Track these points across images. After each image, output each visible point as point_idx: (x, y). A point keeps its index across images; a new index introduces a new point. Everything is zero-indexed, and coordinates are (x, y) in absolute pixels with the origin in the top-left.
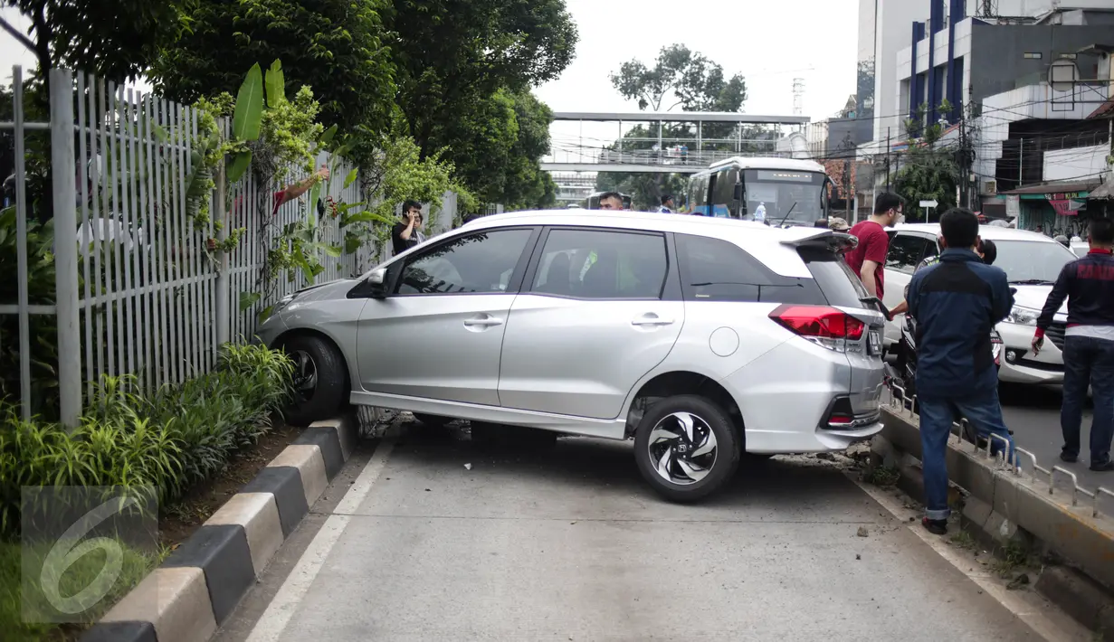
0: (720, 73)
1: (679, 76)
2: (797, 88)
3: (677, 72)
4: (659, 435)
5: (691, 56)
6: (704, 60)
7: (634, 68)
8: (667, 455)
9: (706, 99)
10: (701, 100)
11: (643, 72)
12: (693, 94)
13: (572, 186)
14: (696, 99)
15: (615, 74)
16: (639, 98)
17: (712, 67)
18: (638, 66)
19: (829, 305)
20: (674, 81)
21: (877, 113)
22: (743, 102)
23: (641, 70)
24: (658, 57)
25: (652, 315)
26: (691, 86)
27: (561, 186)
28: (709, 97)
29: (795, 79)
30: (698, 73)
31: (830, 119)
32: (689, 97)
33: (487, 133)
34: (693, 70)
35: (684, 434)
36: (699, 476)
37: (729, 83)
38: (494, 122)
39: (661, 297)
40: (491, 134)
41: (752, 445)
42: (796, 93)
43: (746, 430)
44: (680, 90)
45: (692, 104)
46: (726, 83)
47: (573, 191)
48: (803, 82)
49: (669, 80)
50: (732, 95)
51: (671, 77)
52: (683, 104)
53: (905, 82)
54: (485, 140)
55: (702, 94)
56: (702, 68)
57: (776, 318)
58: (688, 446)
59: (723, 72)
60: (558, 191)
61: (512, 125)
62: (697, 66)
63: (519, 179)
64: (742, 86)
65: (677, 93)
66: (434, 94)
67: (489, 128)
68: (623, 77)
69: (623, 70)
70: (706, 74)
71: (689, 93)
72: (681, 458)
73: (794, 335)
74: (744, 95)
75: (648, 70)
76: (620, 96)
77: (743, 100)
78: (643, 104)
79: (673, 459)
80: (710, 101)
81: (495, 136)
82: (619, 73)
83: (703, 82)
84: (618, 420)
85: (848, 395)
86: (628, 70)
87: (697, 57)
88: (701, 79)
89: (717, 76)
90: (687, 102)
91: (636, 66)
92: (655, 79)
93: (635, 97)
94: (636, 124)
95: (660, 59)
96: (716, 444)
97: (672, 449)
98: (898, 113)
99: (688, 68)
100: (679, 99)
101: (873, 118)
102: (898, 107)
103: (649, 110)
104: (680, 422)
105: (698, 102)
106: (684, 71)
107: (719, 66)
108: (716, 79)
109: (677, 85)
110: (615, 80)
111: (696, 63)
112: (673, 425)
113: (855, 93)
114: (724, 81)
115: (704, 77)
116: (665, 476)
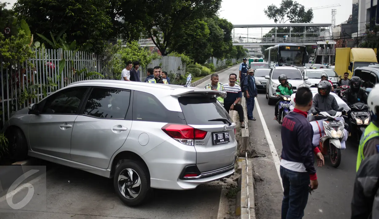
0: (303, 8)
1: (289, 10)
2: (334, 13)
3: (288, 9)
4: (121, 177)
5: (293, 3)
6: (298, 4)
7: (273, 8)
8: (124, 186)
9: (298, 18)
10: (297, 18)
11: (276, 9)
12: (294, 16)
13: (253, 50)
14: (295, 18)
15: (266, 10)
16: (274, 18)
17: (301, 7)
18: (274, 7)
19: (187, 124)
20: (287, 12)
21: (359, 21)
22: (312, 19)
23: (275, 8)
24: (281, 3)
25: (120, 126)
26: (293, 14)
27: (249, 50)
28: (299, 17)
29: (332, 10)
30: (295, 9)
31: (342, 24)
32: (292, 17)
33: (196, 35)
34: (294, 8)
35: (130, 178)
36: (135, 196)
37: (306, 12)
38: (199, 31)
39: (125, 119)
40: (198, 35)
41: (153, 185)
42: (333, 15)
43: (151, 178)
44: (289, 15)
45: (293, 20)
46: (305, 12)
47: (254, 51)
48: (336, 11)
49: (285, 12)
50: (308, 16)
51: (286, 10)
52: (290, 20)
53: (368, 10)
54: (196, 37)
55: (297, 16)
56: (297, 7)
57: (164, 130)
58: (131, 183)
59: (304, 8)
60: (247, 51)
61: (207, 31)
62: (295, 7)
63: (221, 49)
64: (311, 13)
65: (288, 16)
66: (168, 23)
67: (197, 33)
68: (268, 11)
69: (268, 9)
70: (298, 9)
71: (292, 16)
72: (129, 188)
73: (170, 137)
74: (312, 16)
75: (278, 8)
76: (268, 18)
77: (312, 18)
78: (276, 20)
79: (126, 188)
80: (300, 19)
81: (200, 35)
82: (267, 9)
83: (297, 12)
84: (108, 170)
85: (196, 164)
86: (270, 8)
87: (295, 3)
88: (297, 11)
89: (302, 9)
90: (292, 19)
91: (273, 7)
92: (280, 12)
93: (273, 18)
94: (273, 28)
95: (282, 4)
96: (141, 183)
97: (126, 184)
98: (366, 21)
99: (292, 7)
100: (288, 18)
101: (358, 23)
102: (366, 19)
103: (278, 23)
104: (128, 172)
105: (295, 19)
106: (290, 8)
107: (303, 6)
108: (302, 11)
109: (288, 13)
110: (266, 12)
111: (295, 5)
112: (126, 174)
113: (352, 14)
114: (305, 11)
115: (297, 10)
116: (124, 195)
